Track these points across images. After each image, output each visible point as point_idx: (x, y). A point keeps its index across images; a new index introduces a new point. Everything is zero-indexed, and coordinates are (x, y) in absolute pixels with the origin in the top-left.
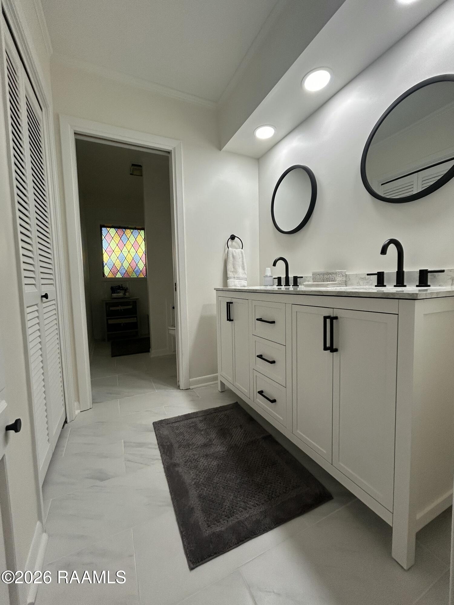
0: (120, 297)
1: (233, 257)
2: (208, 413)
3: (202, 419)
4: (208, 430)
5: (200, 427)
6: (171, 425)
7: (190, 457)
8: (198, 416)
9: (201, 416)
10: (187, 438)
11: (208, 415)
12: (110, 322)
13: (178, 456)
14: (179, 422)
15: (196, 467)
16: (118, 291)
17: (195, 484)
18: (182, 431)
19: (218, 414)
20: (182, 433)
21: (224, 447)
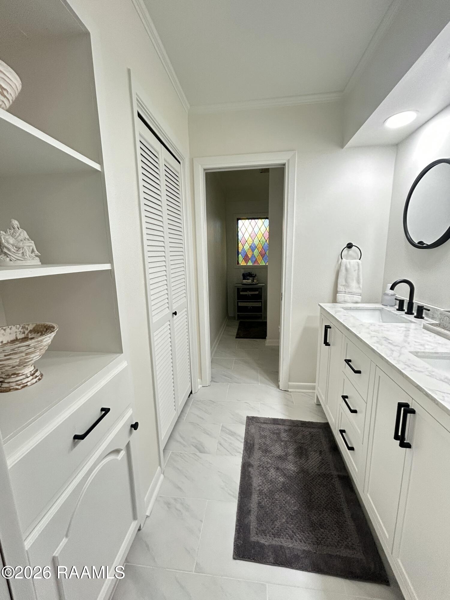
0: (249, 283)
1: (347, 269)
2: (295, 425)
3: (287, 429)
4: (288, 442)
5: (283, 437)
6: (259, 424)
7: (264, 463)
8: (285, 424)
9: (288, 425)
10: (268, 443)
11: (294, 426)
12: (240, 304)
13: (255, 457)
14: (267, 424)
15: (265, 475)
16: (248, 277)
17: (259, 490)
18: (266, 435)
19: (304, 430)
20: (265, 437)
21: (295, 467)
